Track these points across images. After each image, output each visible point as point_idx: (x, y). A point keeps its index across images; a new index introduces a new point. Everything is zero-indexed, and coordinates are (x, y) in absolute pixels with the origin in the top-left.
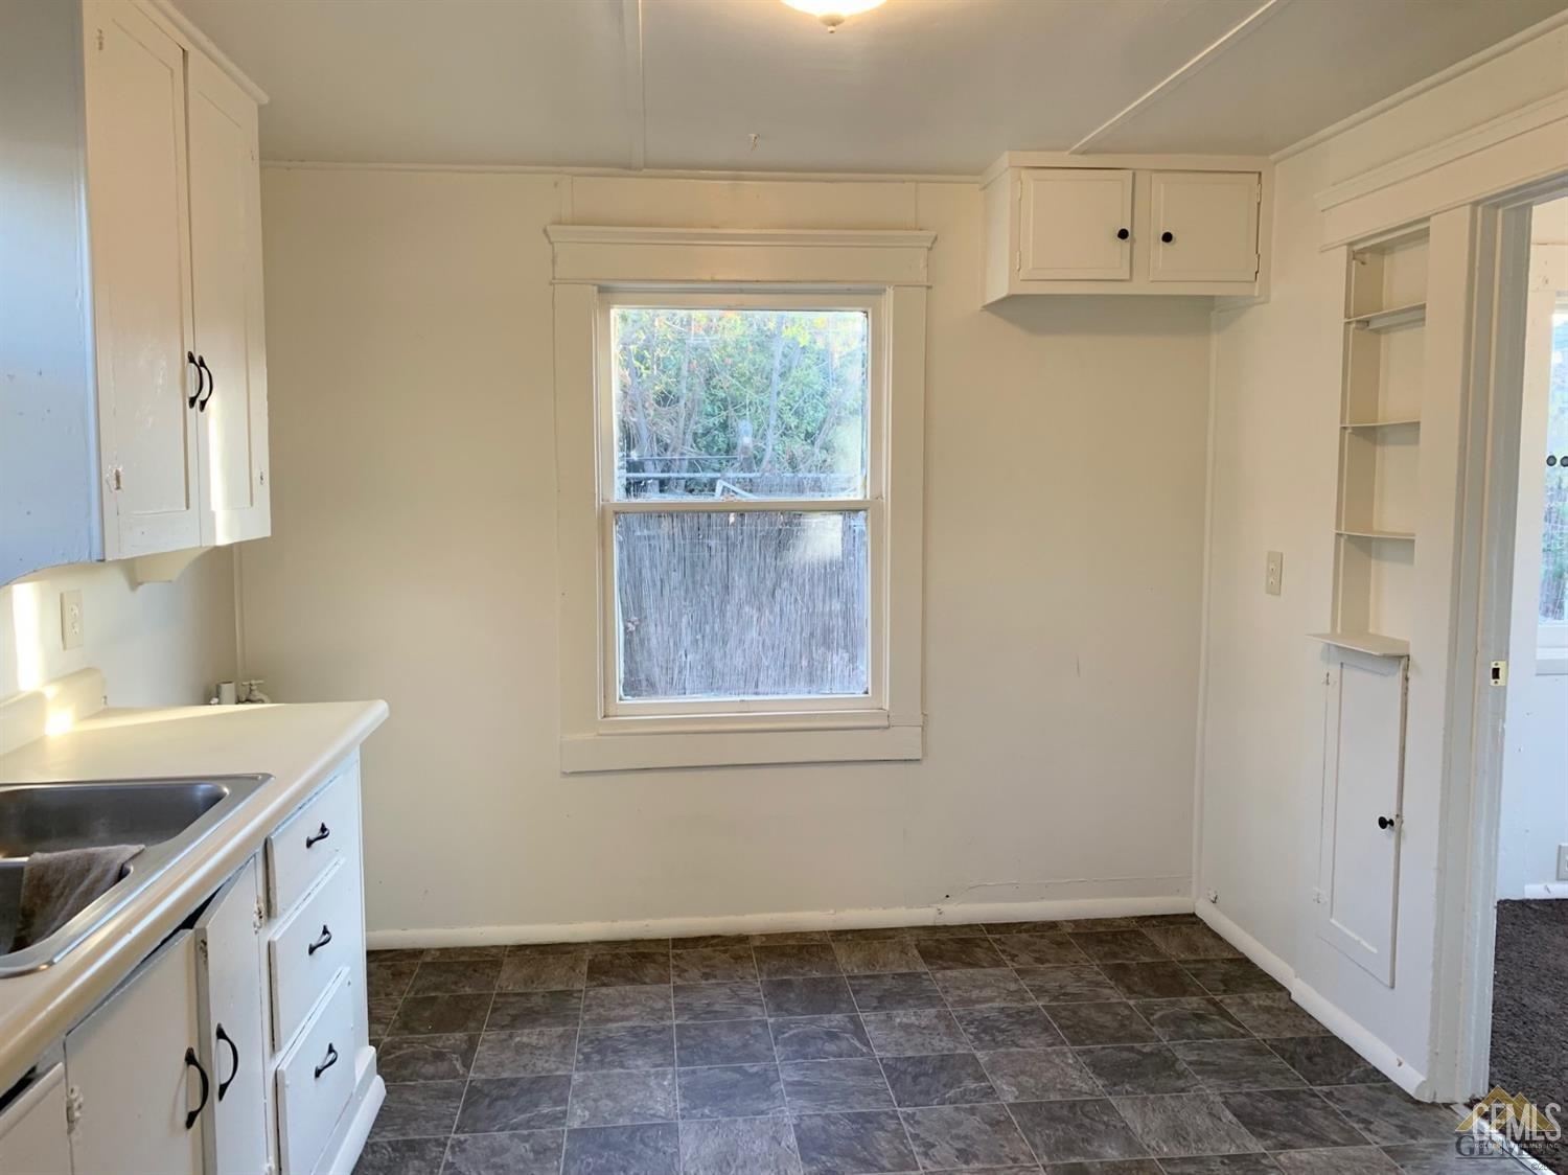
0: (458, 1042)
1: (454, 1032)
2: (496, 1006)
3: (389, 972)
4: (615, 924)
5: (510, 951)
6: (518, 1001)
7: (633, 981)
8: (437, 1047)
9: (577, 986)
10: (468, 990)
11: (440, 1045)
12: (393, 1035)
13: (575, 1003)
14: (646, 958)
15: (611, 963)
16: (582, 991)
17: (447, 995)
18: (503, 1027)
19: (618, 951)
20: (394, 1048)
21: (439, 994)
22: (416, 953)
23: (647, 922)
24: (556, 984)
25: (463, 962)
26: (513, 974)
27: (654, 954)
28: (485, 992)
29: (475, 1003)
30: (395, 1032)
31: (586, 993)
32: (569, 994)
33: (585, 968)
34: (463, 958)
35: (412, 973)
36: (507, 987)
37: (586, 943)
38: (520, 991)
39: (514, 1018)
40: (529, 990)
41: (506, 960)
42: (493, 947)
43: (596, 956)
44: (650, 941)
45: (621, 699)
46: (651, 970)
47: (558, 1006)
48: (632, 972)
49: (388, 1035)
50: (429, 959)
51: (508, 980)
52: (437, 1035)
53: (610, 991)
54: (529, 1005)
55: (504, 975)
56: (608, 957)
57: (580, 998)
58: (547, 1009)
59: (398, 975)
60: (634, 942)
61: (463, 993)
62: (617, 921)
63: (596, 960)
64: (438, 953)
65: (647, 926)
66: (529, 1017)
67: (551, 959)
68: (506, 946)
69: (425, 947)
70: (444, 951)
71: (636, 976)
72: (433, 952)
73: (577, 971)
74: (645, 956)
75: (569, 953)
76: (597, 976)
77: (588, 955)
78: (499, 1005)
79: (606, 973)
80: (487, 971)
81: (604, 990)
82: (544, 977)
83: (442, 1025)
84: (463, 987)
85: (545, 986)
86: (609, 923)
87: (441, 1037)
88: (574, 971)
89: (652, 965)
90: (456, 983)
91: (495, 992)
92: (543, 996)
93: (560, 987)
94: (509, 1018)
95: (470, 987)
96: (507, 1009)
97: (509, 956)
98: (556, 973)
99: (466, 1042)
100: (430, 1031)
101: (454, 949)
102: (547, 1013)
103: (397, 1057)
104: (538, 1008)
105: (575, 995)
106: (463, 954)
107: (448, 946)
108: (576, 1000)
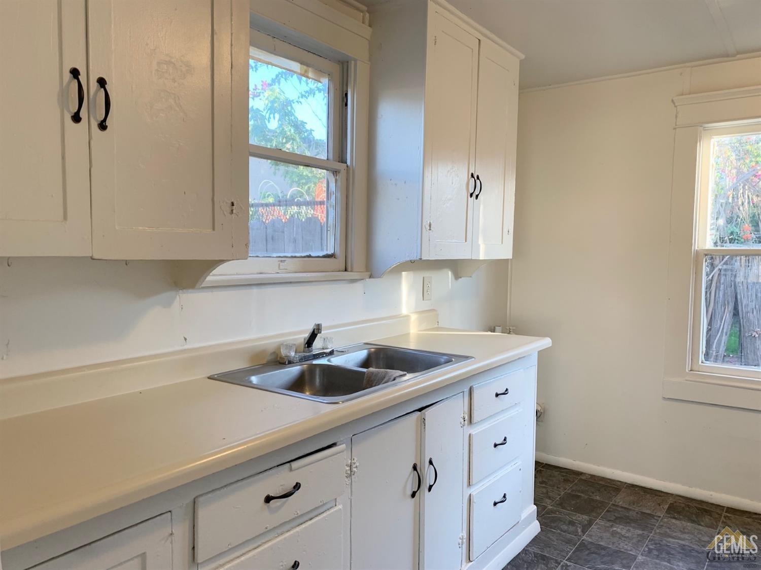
0: (583, 520)
1: (583, 514)
2: (609, 509)
3: (563, 478)
4: (691, 488)
5: (627, 486)
6: (622, 511)
7: (693, 521)
8: (572, 519)
9: (659, 514)
10: (598, 498)
11: (574, 518)
12: (554, 506)
13: (655, 522)
14: (706, 512)
15: (683, 508)
16: (660, 517)
17: (587, 497)
18: (609, 521)
19: (690, 504)
20: (552, 512)
21: (582, 495)
22: (579, 474)
23: (712, 493)
24: (647, 509)
25: (601, 484)
26: (625, 497)
27: (713, 511)
28: (606, 501)
29: (599, 505)
30: (556, 505)
31: (662, 519)
32: (651, 516)
33: (666, 507)
34: (601, 482)
35: (574, 481)
36: (619, 502)
37: (672, 495)
38: (625, 506)
39: (617, 518)
40: (630, 508)
41: (623, 489)
42: (618, 481)
43: (675, 502)
44: (712, 504)
45: (702, 362)
46: (707, 519)
47: (643, 521)
48: (694, 517)
49: (551, 506)
50: (583, 478)
51: (620, 500)
52: (575, 513)
53: (678, 522)
54: (627, 515)
55: (619, 497)
56: (683, 505)
57: (658, 521)
58: (637, 520)
59: (566, 481)
60: (701, 502)
61: (595, 498)
62: (692, 488)
63: (675, 504)
64: (590, 476)
65: (711, 495)
66: (625, 520)
67: (648, 496)
68: (626, 483)
69: (584, 472)
70: (593, 476)
71: (696, 519)
72: (587, 475)
73: (661, 506)
74: (706, 511)
75: (660, 496)
76: (672, 512)
77: (671, 500)
78: (611, 510)
79: (679, 513)
80: (611, 492)
81: (674, 521)
82: (641, 504)
83: (579, 510)
84: (596, 495)
85: (640, 508)
86: (688, 487)
87: (576, 515)
88: (660, 506)
89: (709, 517)
90: (593, 493)
91: (611, 503)
92: (637, 513)
93: (648, 511)
94: (614, 517)
95: (599, 497)
96: (615, 512)
97: (626, 488)
98: (649, 504)
99: (587, 521)
100: (572, 511)
101: (599, 477)
102: (635, 521)
103: (552, 517)
104: (633, 518)
105: (655, 518)
106: (602, 480)
107: (596, 475)
108: (656, 521)
